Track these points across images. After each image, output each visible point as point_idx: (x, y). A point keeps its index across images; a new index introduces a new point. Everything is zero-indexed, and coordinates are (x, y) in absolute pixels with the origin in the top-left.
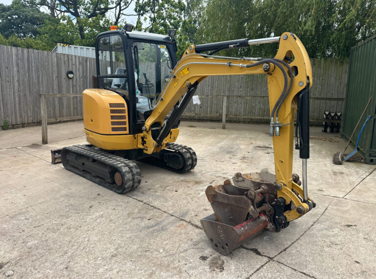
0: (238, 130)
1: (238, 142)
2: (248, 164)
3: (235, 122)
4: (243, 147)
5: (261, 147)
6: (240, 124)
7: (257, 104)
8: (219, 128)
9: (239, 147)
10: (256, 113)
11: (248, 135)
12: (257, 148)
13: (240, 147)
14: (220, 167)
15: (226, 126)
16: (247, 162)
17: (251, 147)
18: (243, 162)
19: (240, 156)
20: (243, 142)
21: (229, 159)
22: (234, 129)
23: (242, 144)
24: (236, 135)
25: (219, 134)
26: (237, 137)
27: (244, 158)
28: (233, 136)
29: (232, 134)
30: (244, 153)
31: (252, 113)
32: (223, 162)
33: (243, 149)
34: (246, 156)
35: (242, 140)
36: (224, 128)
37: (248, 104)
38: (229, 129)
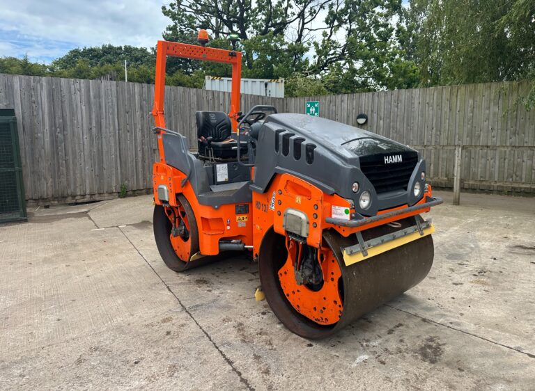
0: (484, 206)
1: (478, 233)
2: (487, 288)
3: (482, 191)
4: (485, 245)
5: (526, 248)
6: (491, 196)
7: (525, 159)
8: (448, 202)
9: (477, 246)
10: (524, 176)
11: (502, 218)
12: (517, 250)
13: (480, 244)
14: (423, 291)
15: (462, 199)
16: (484, 284)
17: (503, 246)
18: (479, 282)
19: (474, 265)
20: (488, 235)
21: (449, 272)
22: (475, 205)
23: (484, 239)
24: (477, 219)
25: (445, 215)
26: (478, 223)
27: (482, 272)
28: (470, 220)
29: (469, 215)
30: (484, 260)
31: (517, 176)
32: (434, 278)
33: (485, 250)
34: (488, 267)
35: (486, 230)
36: (457, 203)
37: (507, 160)
38: (466, 205)
